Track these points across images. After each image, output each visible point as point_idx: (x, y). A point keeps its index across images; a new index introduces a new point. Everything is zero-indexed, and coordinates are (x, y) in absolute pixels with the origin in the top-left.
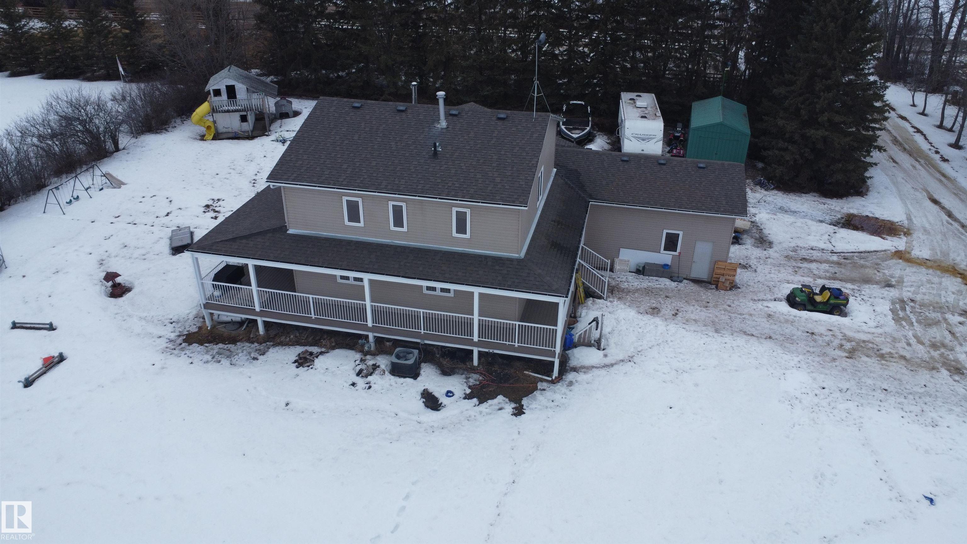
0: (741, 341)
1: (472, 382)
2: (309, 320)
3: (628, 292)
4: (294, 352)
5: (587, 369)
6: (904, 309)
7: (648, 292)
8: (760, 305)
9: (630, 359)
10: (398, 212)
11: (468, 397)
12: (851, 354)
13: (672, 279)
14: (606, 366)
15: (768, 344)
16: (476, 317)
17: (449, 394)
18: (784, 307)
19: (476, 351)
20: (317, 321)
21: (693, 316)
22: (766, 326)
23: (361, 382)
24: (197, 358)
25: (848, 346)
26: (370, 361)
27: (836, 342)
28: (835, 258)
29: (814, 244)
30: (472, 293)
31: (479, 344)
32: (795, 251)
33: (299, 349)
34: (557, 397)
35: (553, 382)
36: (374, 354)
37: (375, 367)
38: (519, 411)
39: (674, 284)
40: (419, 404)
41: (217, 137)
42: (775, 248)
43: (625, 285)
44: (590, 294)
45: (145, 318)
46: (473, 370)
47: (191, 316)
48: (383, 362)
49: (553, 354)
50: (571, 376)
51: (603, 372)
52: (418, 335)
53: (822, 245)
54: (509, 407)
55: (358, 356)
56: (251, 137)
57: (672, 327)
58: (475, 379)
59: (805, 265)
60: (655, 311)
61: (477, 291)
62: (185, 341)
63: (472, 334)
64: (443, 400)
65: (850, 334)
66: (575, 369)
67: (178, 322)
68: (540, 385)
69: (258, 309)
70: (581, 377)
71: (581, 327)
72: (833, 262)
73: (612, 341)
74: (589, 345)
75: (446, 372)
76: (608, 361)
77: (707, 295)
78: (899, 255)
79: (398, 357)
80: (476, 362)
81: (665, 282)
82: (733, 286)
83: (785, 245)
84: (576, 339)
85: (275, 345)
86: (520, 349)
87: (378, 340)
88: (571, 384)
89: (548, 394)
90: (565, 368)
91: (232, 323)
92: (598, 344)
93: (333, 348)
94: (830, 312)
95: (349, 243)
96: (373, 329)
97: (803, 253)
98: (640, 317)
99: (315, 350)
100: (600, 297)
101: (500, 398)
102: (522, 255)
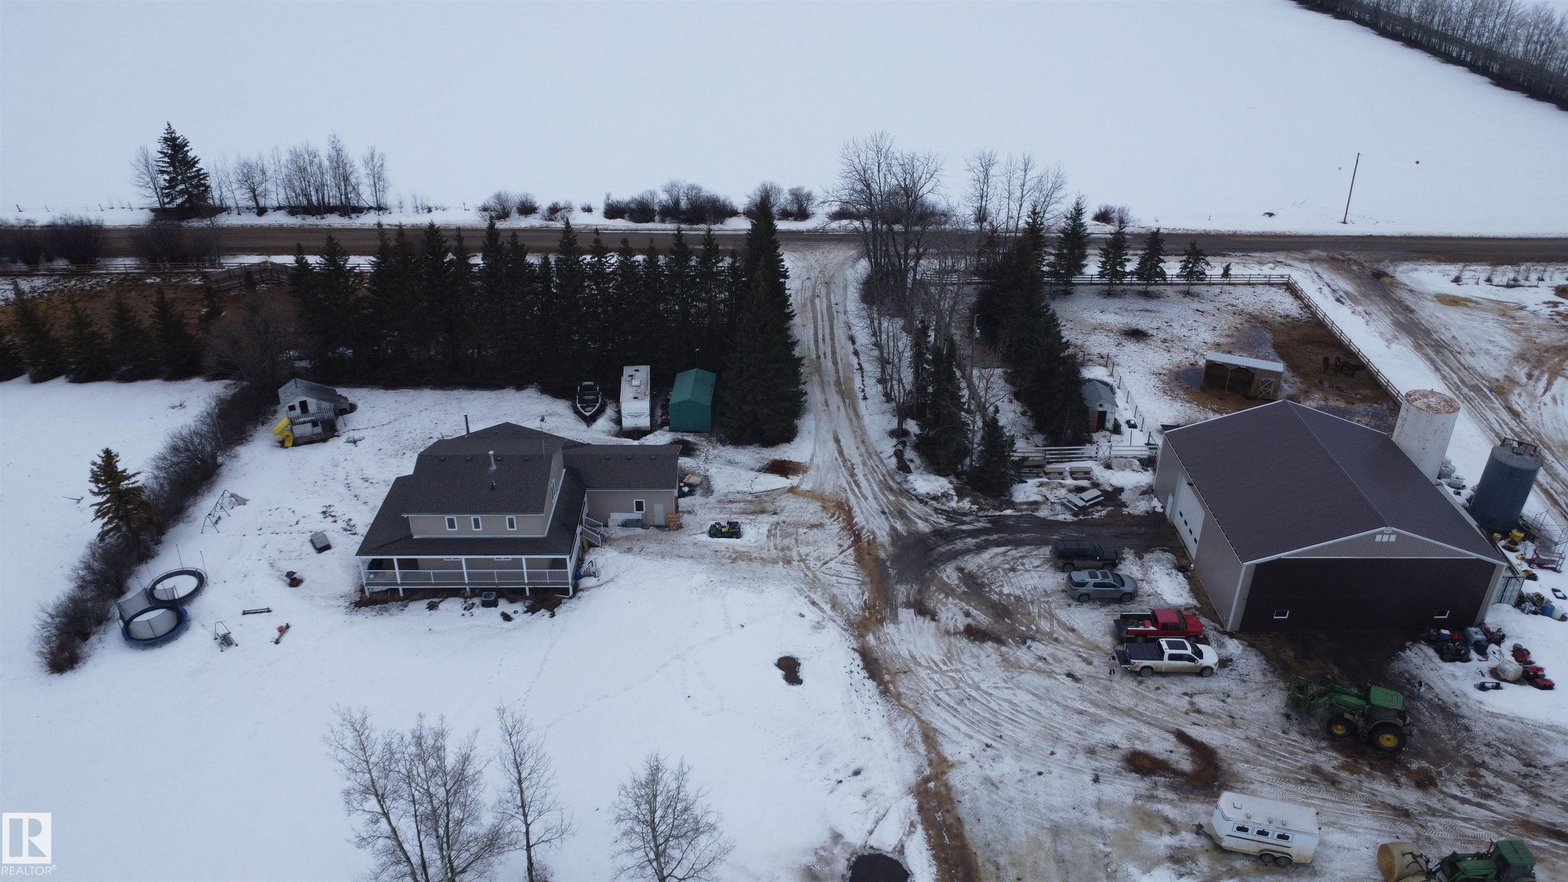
0: (674, 562)
1: (527, 604)
2: (430, 584)
3: (615, 540)
4: (424, 604)
5: (588, 589)
6: (776, 528)
7: (627, 538)
8: (691, 538)
9: (612, 580)
10: (476, 521)
11: (526, 612)
12: (734, 561)
13: (643, 527)
14: (599, 586)
15: (689, 561)
16: (525, 570)
17: (516, 612)
18: (705, 538)
19: (527, 588)
20: (435, 584)
21: (651, 550)
22: (691, 550)
23: (467, 613)
24: (369, 614)
25: (734, 556)
26: (470, 602)
27: (728, 554)
28: (750, 498)
29: (740, 489)
30: (521, 559)
31: (528, 584)
32: (726, 495)
33: (427, 601)
34: (572, 605)
35: (570, 598)
36: (471, 597)
37: (473, 604)
38: (553, 615)
39: (644, 531)
40: (501, 619)
41: (297, 443)
42: (714, 495)
43: (613, 536)
44: (592, 545)
45: (324, 597)
46: (527, 598)
47: (352, 591)
48: (477, 601)
49: (568, 584)
50: (580, 594)
51: (596, 589)
52: (494, 584)
53: (745, 489)
54: (548, 614)
55: (462, 600)
56: (324, 440)
57: (638, 559)
58: (528, 603)
59: (729, 506)
60: (630, 550)
61: (524, 557)
62: (356, 606)
63: (523, 579)
64: (513, 616)
65: (737, 548)
66: (582, 590)
67: (345, 596)
68: (563, 601)
69: (399, 582)
70: (585, 593)
71: (585, 566)
72: (748, 501)
73: (602, 572)
74: (590, 575)
75: (512, 601)
76: (599, 583)
77: (663, 535)
78: (792, 490)
79: (485, 597)
80: (528, 594)
81: (639, 530)
82: (680, 527)
83: (721, 492)
84: (582, 573)
85: (412, 600)
86: (550, 584)
87: (472, 589)
88: (580, 598)
89: (568, 605)
90: (576, 589)
91: (382, 592)
92: (593, 575)
93: (446, 597)
94: (731, 537)
95: (450, 539)
96: (469, 584)
97: (731, 497)
98: (621, 555)
99: (436, 600)
100: (597, 546)
101: (543, 610)
102: (545, 535)
